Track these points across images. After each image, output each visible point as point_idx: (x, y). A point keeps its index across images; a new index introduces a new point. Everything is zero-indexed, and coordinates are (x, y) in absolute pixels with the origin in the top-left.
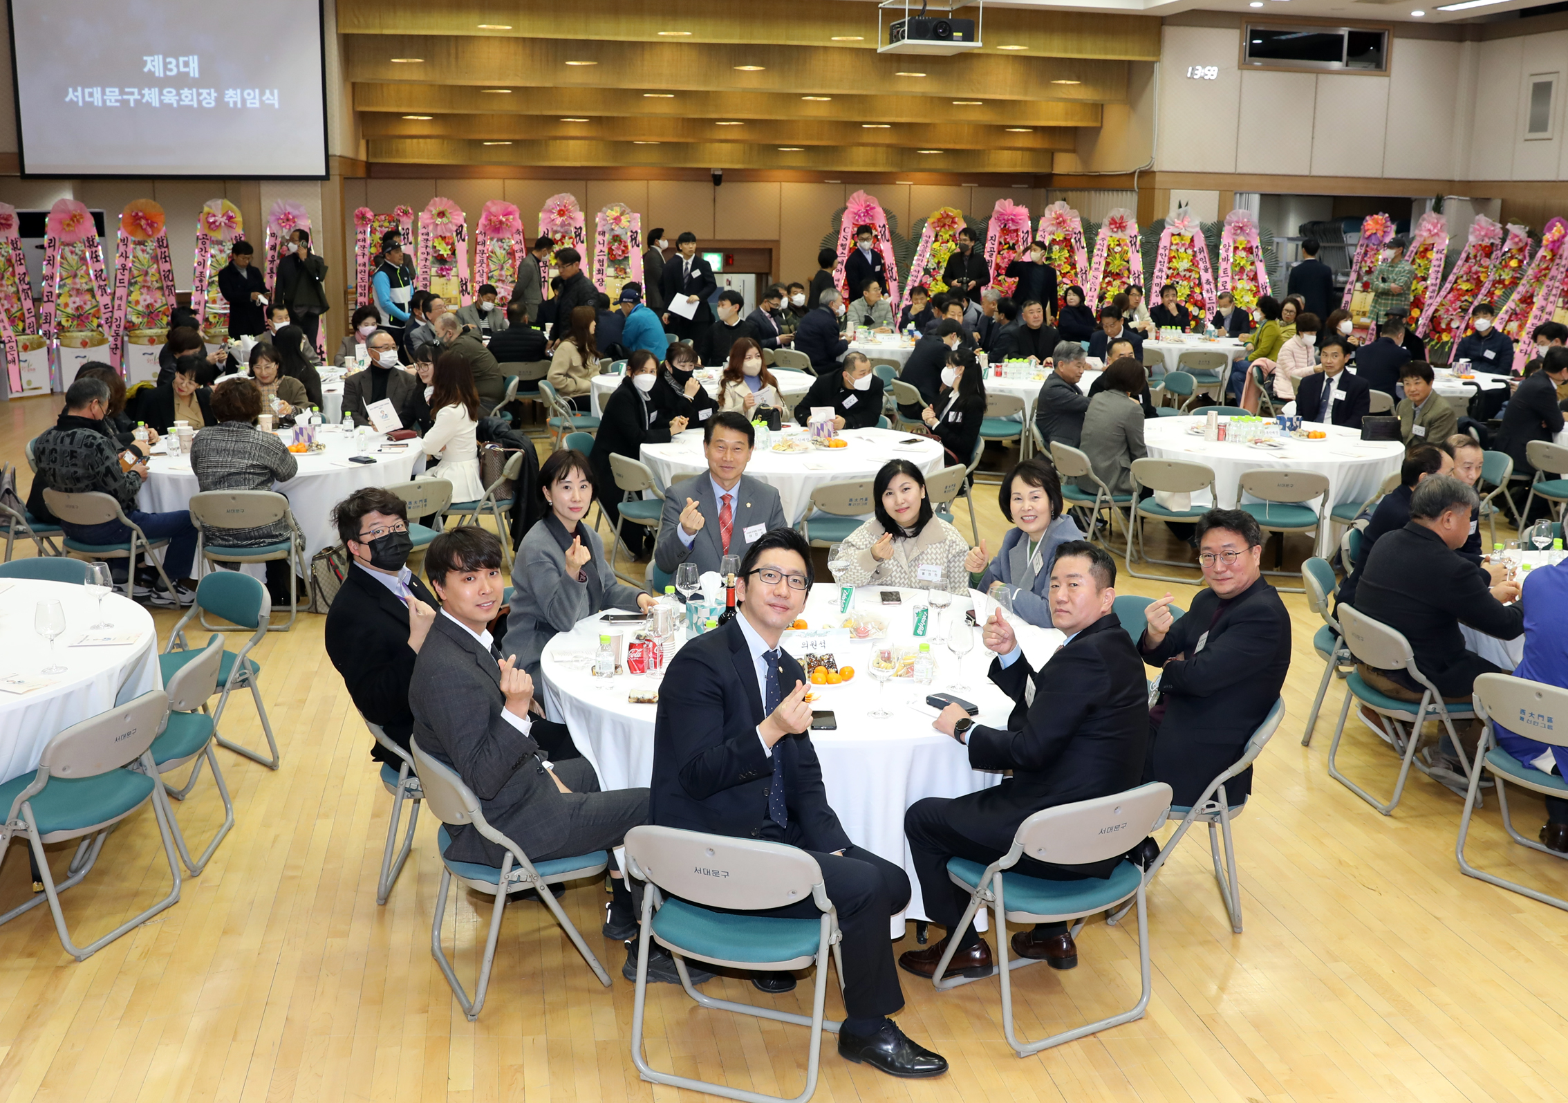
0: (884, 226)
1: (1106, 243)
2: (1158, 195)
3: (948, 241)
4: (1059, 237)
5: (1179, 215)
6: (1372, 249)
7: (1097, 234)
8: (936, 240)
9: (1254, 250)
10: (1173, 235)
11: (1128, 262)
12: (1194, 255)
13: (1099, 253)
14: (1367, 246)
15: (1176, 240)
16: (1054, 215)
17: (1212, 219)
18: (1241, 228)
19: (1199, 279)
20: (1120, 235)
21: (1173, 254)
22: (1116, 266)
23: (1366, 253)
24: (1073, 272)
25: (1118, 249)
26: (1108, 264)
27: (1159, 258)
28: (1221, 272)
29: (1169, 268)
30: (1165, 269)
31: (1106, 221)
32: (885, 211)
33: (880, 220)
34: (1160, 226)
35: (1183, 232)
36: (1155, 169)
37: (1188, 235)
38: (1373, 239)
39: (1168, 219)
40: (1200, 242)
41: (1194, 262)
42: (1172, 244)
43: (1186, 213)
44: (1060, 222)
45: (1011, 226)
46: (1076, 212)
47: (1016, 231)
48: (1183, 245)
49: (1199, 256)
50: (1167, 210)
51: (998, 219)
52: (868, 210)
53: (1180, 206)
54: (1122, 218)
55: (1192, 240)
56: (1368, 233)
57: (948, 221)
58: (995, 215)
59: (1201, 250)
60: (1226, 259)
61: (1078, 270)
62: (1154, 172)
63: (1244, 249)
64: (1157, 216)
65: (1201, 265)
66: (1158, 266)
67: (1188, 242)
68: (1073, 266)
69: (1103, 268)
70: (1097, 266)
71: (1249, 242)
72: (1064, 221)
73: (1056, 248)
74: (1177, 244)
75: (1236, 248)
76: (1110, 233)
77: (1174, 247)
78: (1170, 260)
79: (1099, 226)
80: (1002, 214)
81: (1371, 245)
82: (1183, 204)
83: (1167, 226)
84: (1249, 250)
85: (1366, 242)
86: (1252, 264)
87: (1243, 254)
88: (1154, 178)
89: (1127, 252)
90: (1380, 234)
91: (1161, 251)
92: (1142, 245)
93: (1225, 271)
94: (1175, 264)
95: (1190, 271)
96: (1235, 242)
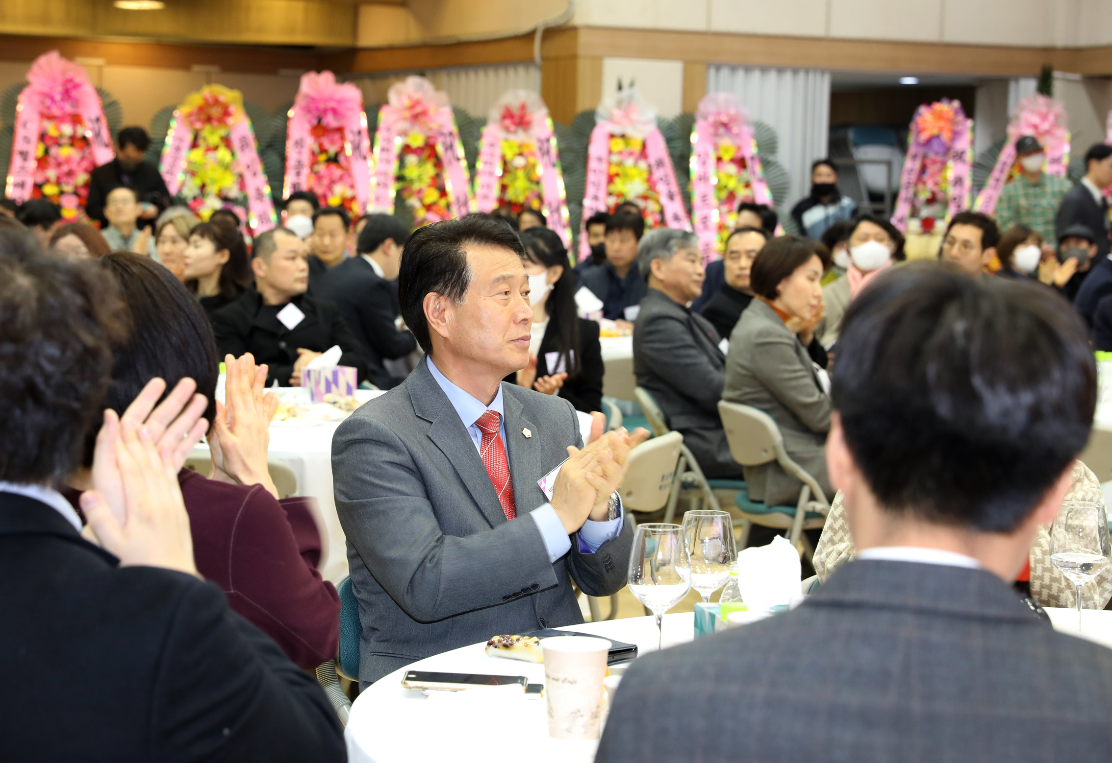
0: (98, 120)
1: (498, 152)
2: (583, 67)
3: (216, 148)
4: (417, 141)
5: (619, 104)
6: (934, 162)
7: (479, 137)
8: (194, 145)
9: (749, 163)
10: (612, 136)
11: (538, 183)
12: (650, 173)
13: (488, 168)
14: (925, 157)
15: (618, 145)
16: (407, 102)
17: (673, 111)
18: (725, 125)
19: (662, 212)
20: (520, 136)
21: (614, 170)
22: (519, 191)
23: (923, 169)
24: (443, 203)
25: (520, 162)
26: (504, 188)
27: (591, 177)
28: (696, 199)
29: (610, 194)
30: (602, 194)
31: (495, 114)
32: (100, 92)
33: (92, 109)
34: (588, 121)
35: (629, 131)
36: (578, 20)
37: (637, 136)
38: (935, 145)
39: (601, 110)
40: (659, 149)
41: (651, 183)
42: (610, 152)
43: (631, 98)
44: (417, 115)
45: (331, 121)
46: (443, 96)
47: (340, 130)
48: (631, 154)
49: (658, 174)
50: (597, 94)
51: (307, 110)
52: (69, 90)
53: (620, 88)
54: (523, 107)
55: (644, 146)
56: (924, 137)
57: (216, 112)
58: (300, 101)
59: (660, 163)
60: (704, 178)
61: (451, 198)
62: (574, 29)
63: (733, 161)
64: (582, 105)
65: (661, 188)
66: (590, 190)
67: (637, 148)
68: (443, 193)
69: (496, 192)
70: (485, 191)
71: (739, 148)
72: (424, 113)
73: (412, 159)
74: (620, 153)
75: (719, 159)
76: (502, 134)
77: (615, 158)
78: (611, 179)
79: (483, 122)
80: (313, 100)
81: (932, 155)
82: (626, 83)
83: (600, 121)
84: (741, 163)
85: (921, 151)
86: (747, 185)
87: (732, 169)
88: (575, 37)
89: (533, 167)
90: (946, 136)
91: (593, 164)
92: (561, 154)
93: (704, 198)
94: (619, 185)
95: (645, 198)
96: (716, 147)
